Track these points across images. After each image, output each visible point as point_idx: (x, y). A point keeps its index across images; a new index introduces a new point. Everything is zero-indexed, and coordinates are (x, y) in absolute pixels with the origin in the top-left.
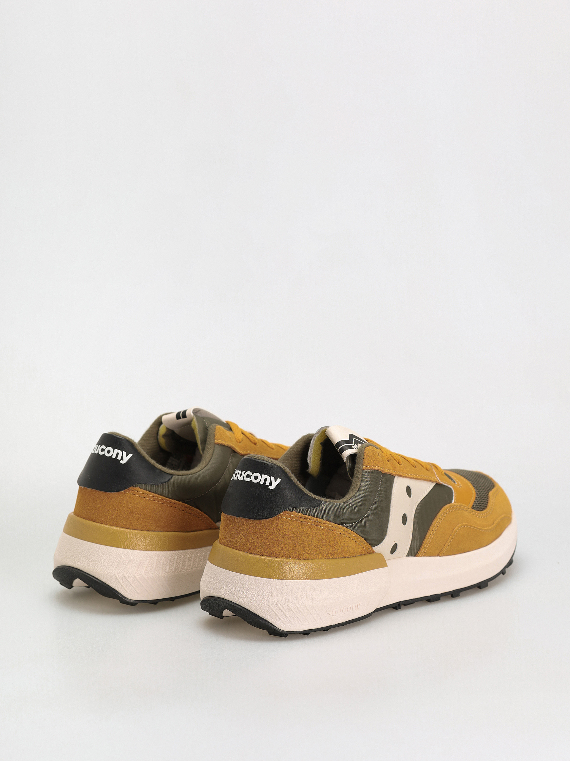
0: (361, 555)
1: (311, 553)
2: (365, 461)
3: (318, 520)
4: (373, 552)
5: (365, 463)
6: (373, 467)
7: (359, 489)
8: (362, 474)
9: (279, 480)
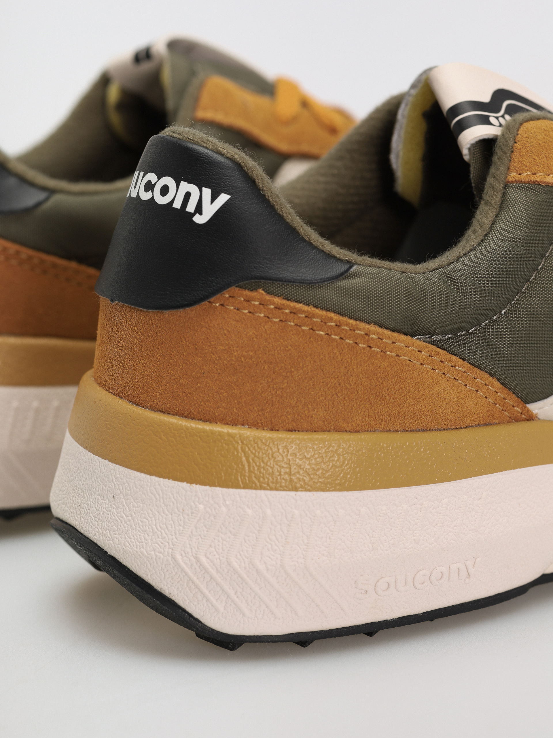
0: (485, 425)
1: (312, 413)
2: (516, 157)
3: (331, 319)
4: (531, 418)
5: (515, 164)
6: (539, 177)
7: (486, 235)
8: (504, 195)
9: (223, 198)
